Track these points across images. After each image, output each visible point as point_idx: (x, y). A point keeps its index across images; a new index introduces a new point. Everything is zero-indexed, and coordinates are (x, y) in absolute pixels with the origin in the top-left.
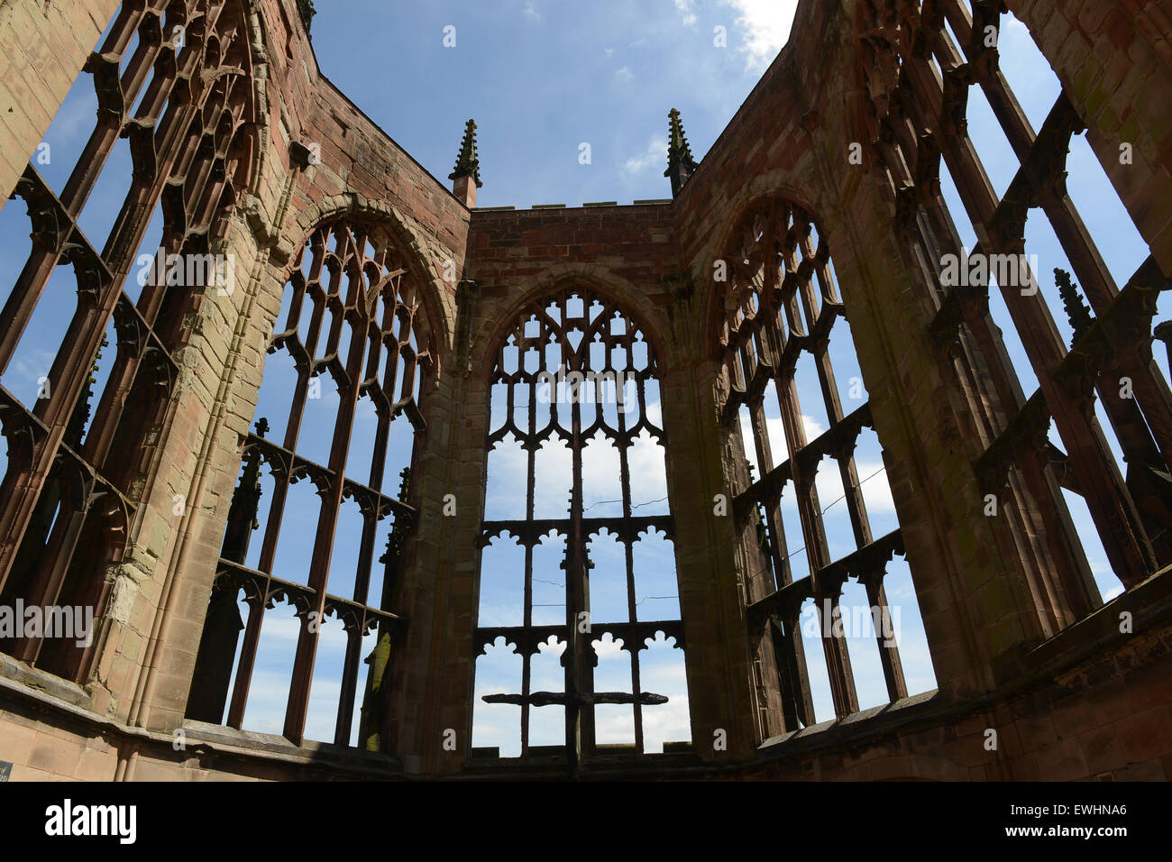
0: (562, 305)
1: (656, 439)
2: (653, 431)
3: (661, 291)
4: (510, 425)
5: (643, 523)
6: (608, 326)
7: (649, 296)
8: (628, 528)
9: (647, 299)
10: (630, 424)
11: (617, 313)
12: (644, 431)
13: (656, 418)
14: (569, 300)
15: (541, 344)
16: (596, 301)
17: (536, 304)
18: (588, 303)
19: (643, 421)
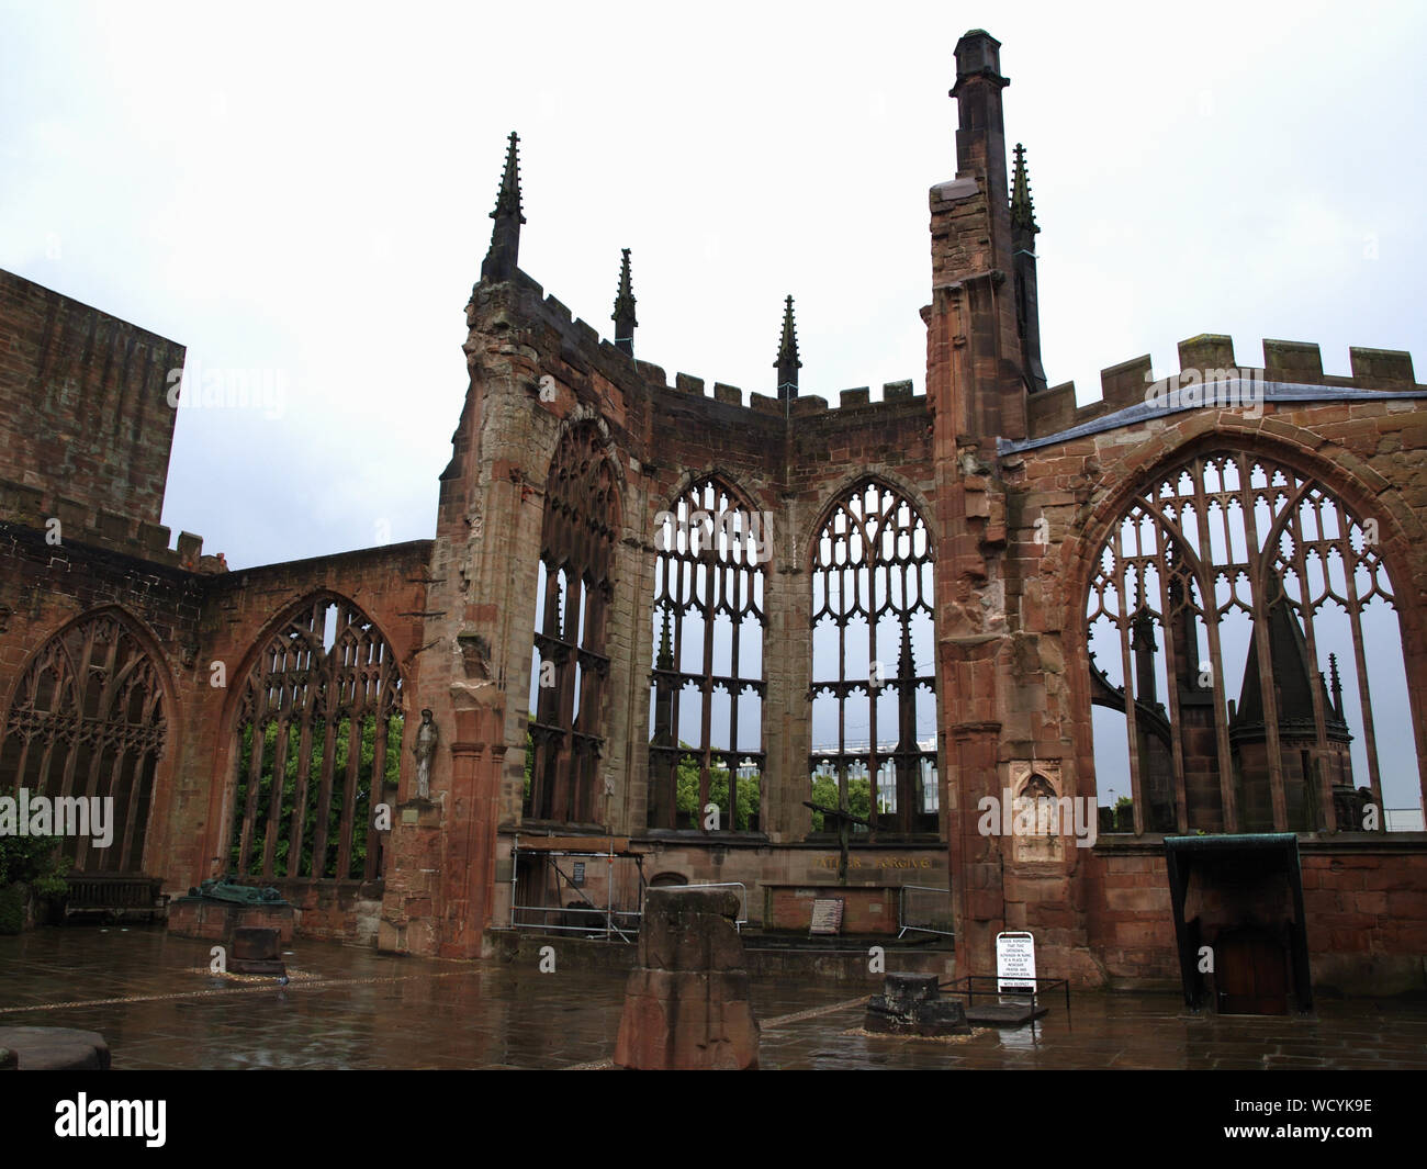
0: (862, 499)
1: (928, 614)
2: (927, 609)
4: (827, 608)
6: (896, 518)
10: (911, 604)
11: (904, 503)
12: (920, 609)
13: (929, 599)
14: (867, 493)
15: (847, 537)
16: (888, 493)
17: (842, 499)
18: (882, 496)
19: (920, 601)
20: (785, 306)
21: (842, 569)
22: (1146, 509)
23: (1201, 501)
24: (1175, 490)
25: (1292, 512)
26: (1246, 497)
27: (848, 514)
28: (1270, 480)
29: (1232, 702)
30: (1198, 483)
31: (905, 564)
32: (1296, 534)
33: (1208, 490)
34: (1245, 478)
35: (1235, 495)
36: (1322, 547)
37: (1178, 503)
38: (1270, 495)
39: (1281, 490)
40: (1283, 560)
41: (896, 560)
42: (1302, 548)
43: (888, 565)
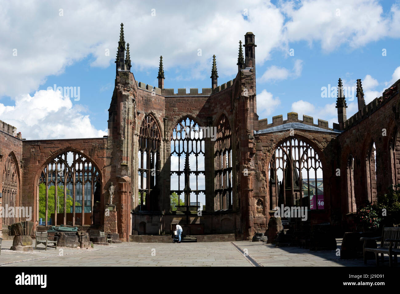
0: (185, 121)
1: (203, 154)
2: (203, 153)
3: (206, 121)
4: (175, 151)
5: (200, 172)
7: (204, 122)
8: (197, 173)
9: (203, 123)
10: (198, 151)
11: (197, 124)
12: (201, 153)
13: (203, 151)
14: (186, 120)
15: (180, 132)
16: (192, 121)
17: (180, 121)
18: (191, 121)
19: (201, 151)
20: (160, 59)
21: (179, 140)
22: (281, 148)
23: (291, 147)
24: (286, 144)
25: (307, 150)
26: (299, 147)
27: (181, 125)
28: (303, 144)
29: (280, 182)
30: (291, 144)
31: (197, 141)
32: (307, 155)
33: (292, 145)
34: (299, 143)
35: (297, 146)
36: (311, 158)
37: (287, 147)
38: (303, 147)
39: (305, 146)
40: (304, 160)
41: (194, 139)
42: (308, 158)
43: (192, 140)
